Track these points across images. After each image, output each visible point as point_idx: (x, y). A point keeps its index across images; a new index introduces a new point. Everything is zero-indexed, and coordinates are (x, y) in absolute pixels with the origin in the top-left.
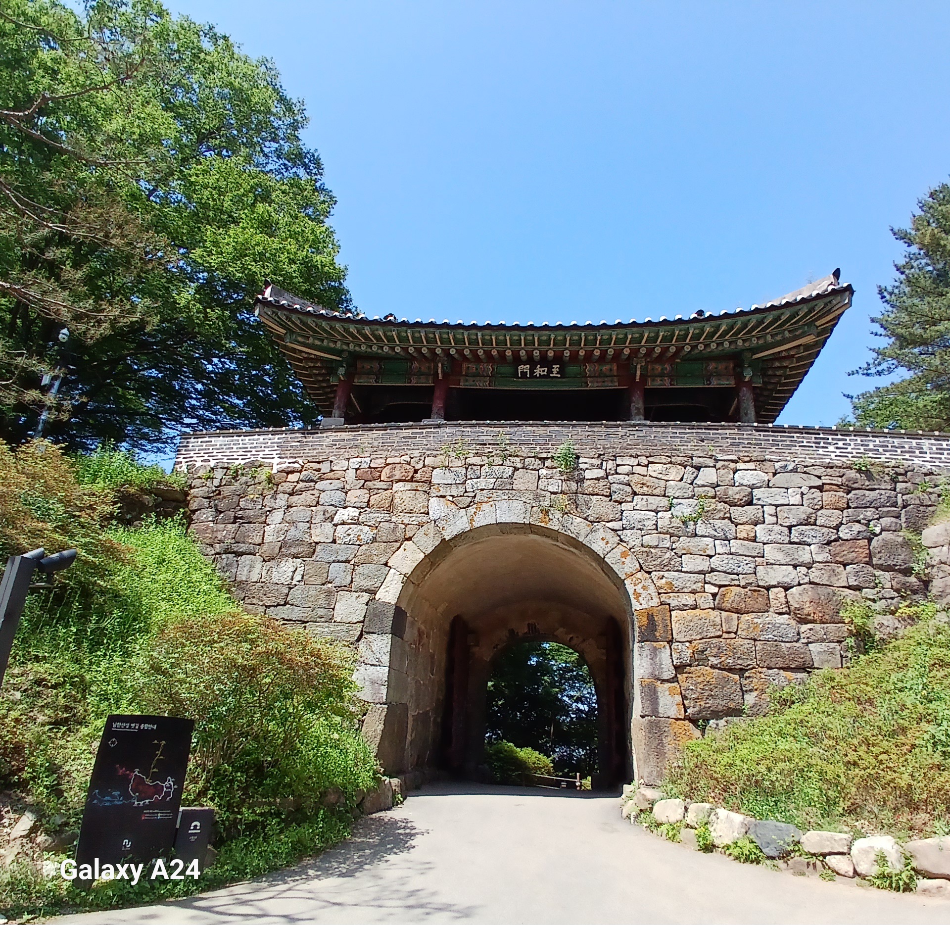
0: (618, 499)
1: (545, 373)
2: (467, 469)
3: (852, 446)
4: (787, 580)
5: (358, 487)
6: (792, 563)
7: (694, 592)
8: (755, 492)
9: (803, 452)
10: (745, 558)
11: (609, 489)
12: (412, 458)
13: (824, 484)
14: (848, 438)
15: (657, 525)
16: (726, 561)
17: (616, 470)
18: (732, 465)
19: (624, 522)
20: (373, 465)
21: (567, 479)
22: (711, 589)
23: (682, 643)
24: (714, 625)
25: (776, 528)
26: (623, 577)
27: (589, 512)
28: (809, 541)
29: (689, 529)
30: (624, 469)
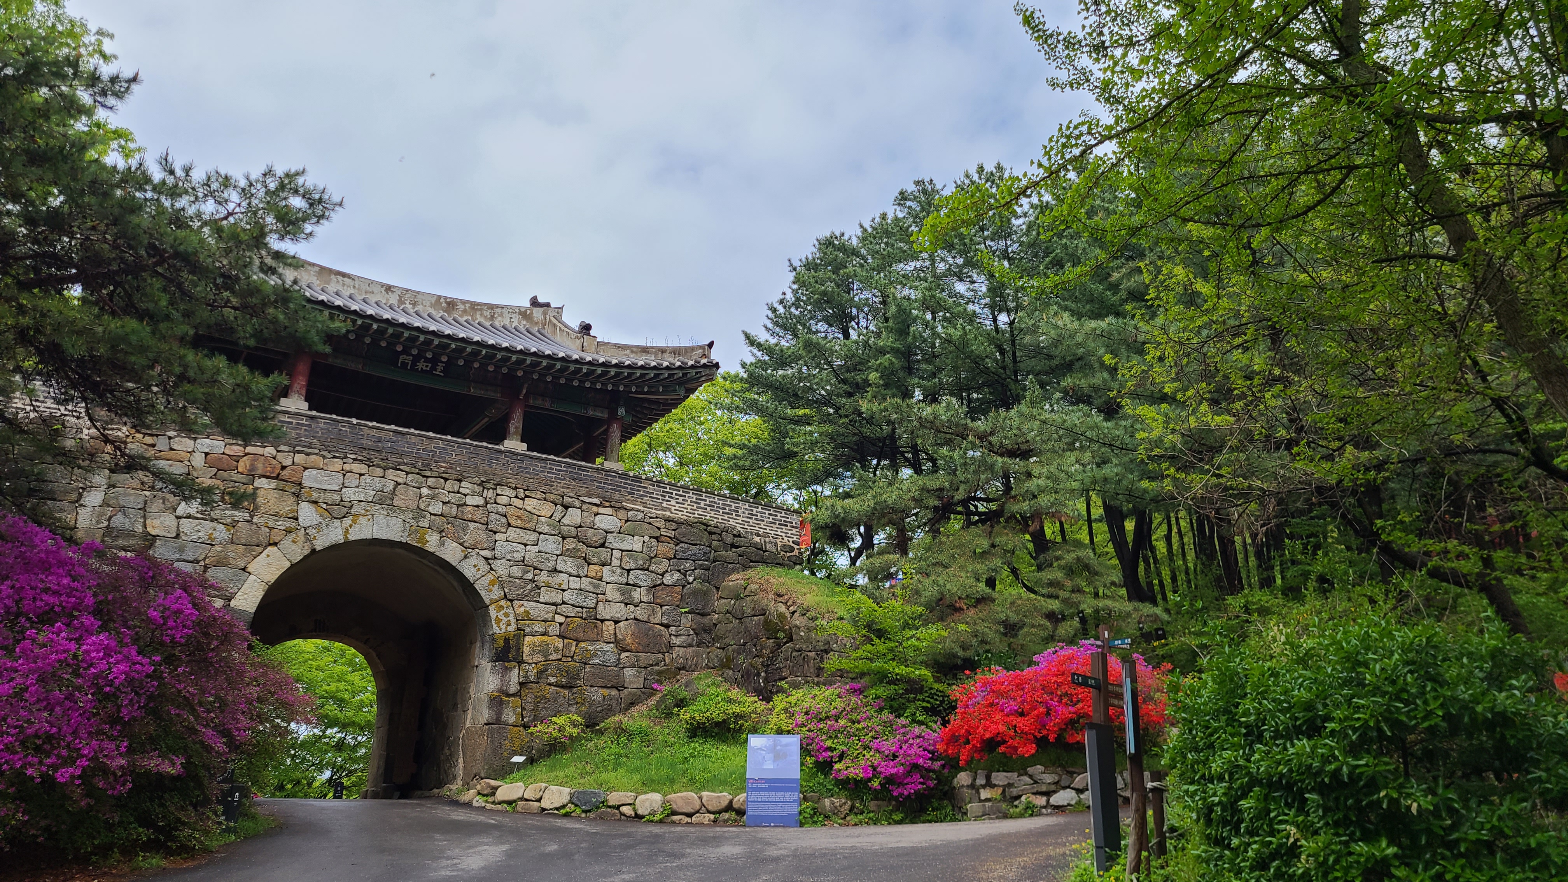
0: (493, 529)
1: (428, 369)
2: (344, 475)
4: (619, 615)
5: (209, 476)
6: (625, 601)
7: (545, 621)
8: (609, 536)
9: (652, 503)
10: (590, 594)
11: (487, 517)
12: (278, 451)
13: (661, 535)
15: (524, 557)
16: (575, 596)
17: (495, 500)
18: (595, 509)
19: (496, 551)
20: (227, 452)
21: (448, 502)
22: (560, 619)
23: (530, 664)
24: (557, 650)
25: (619, 570)
26: (488, 603)
27: (466, 538)
28: (640, 583)
29: (550, 565)
30: (503, 500)
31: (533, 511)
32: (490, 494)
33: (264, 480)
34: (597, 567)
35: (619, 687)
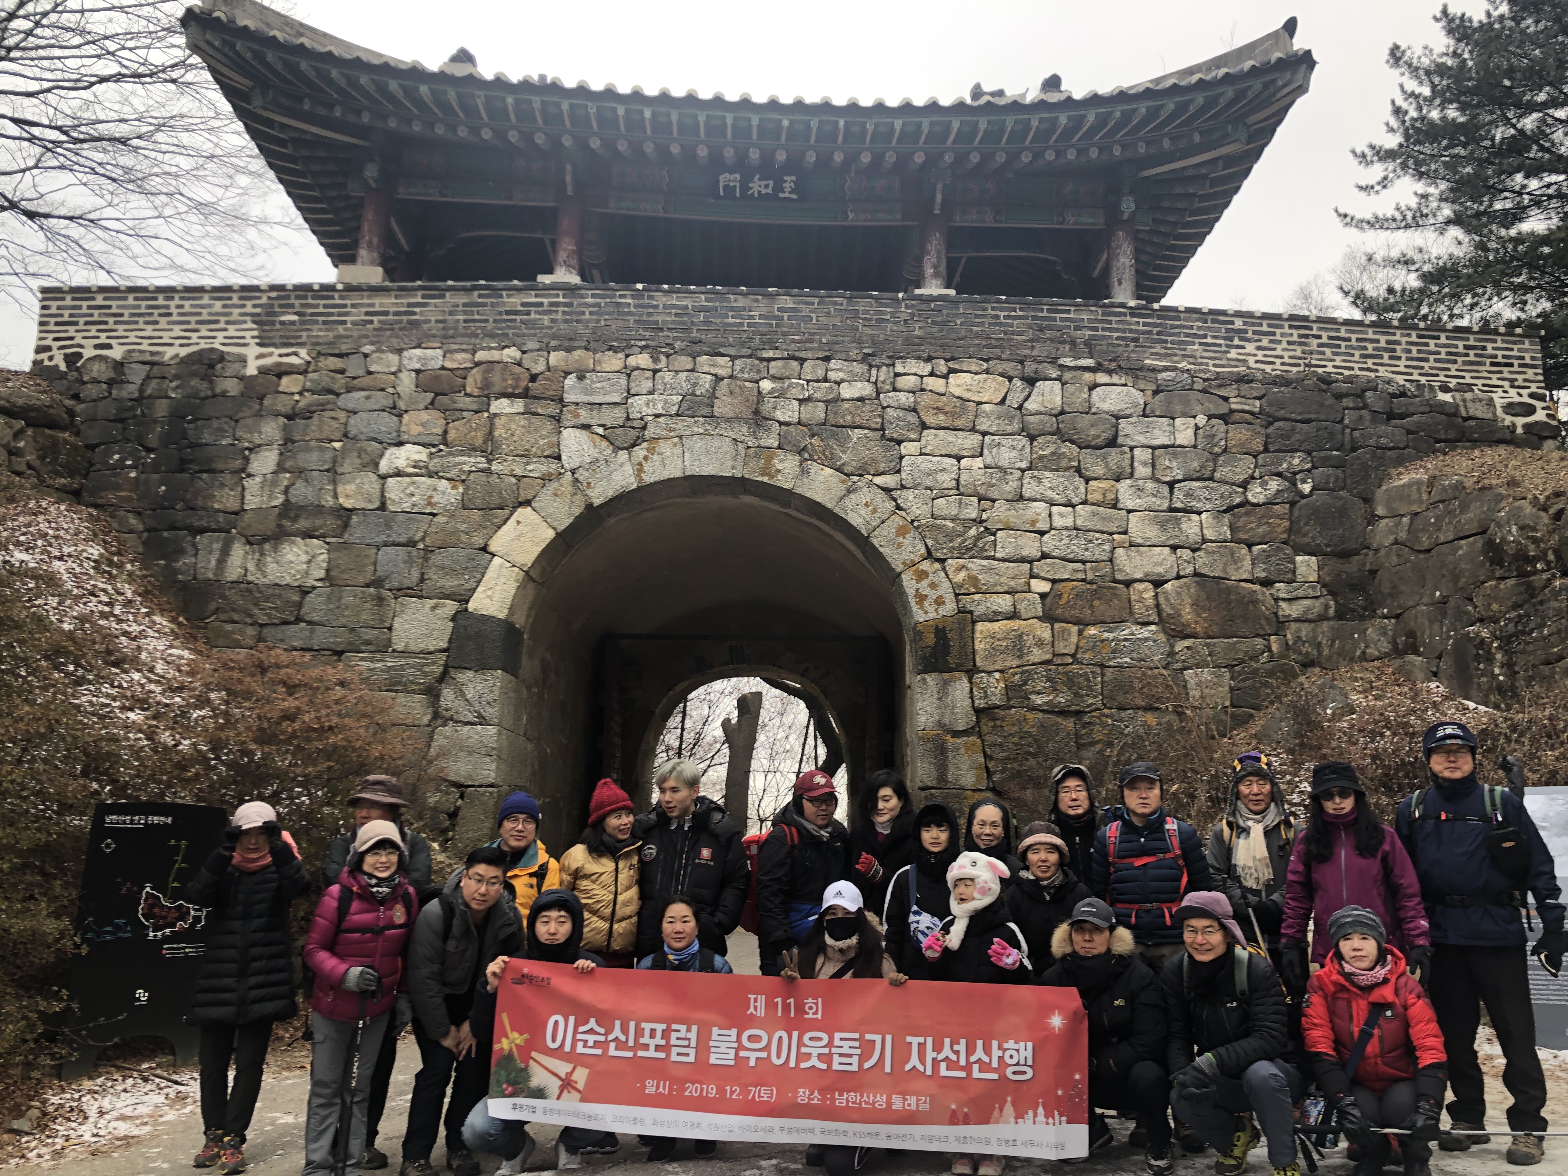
0: (895, 436)
1: (770, 191)
2: (629, 375)
3: (1284, 345)
4: (1161, 570)
5: (422, 406)
6: (1171, 542)
7: (1011, 592)
8: (1123, 423)
9: (1205, 354)
10: (1097, 535)
11: (882, 417)
12: (524, 352)
13: (1232, 411)
14: (1278, 331)
15: (958, 480)
16: (1066, 541)
17: (893, 384)
18: (1088, 376)
19: (904, 475)
20: (448, 364)
21: (809, 399)
22: (1042, 587)
23: (989, 673)
24: (1040, 643)
25: (1150, 485)
26: (899, 570)
27: (845, 458)
28: (1199, 506)
29: (1011, 486)
30: (909, 382)
31: (966, 395)
32: (884, 374)
33: (504, 401)
34: (1104, 484)
35: (1177, 705)
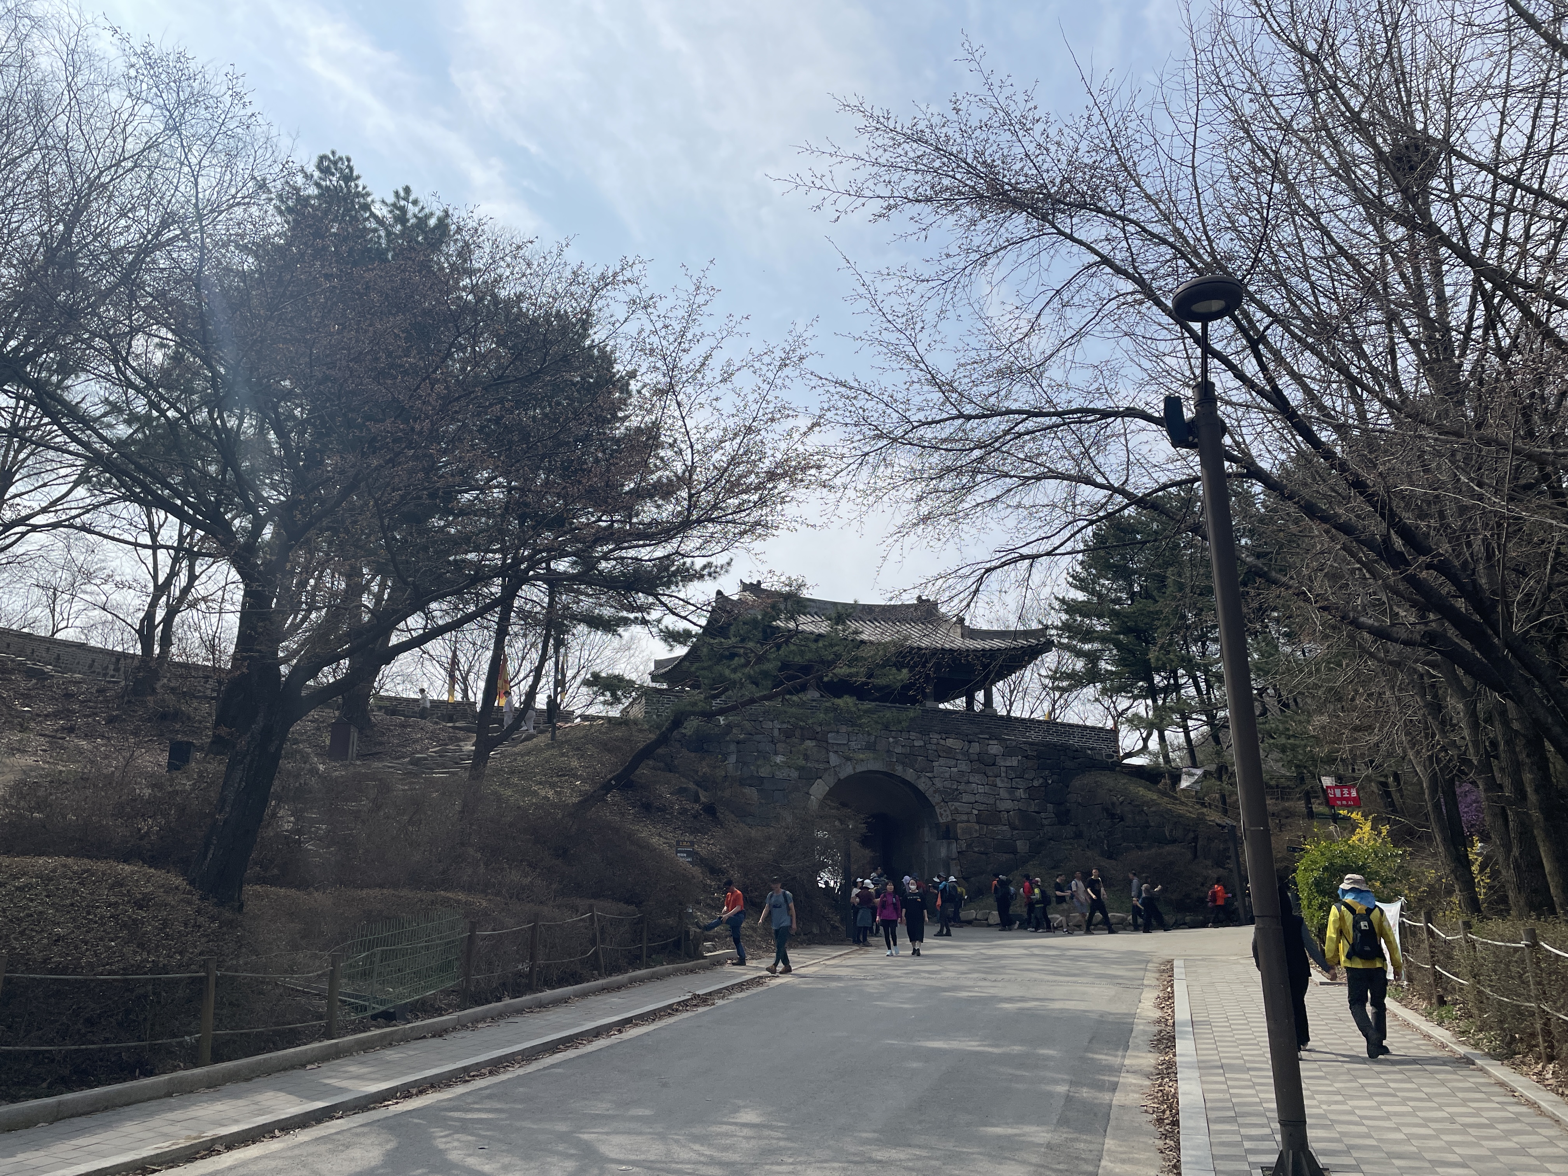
0: (931, 759)
2: (848, 734)
3: (1043, 731)
4: (1009, 808)
6: (1012, 799)
7: (967, 814)
8: (997, 758)
9: (1019, 734)
10: (991, 796)
11: (927, 753)
13: (1028, 755)
15: (950, 775)
16: (982, 797)
17: (930, 741)
18: (986, 741)
19: (934, 773)
21: (905, 745)
22: (976, 812)
23: (962, 840)
24: (976, 831)
25: (1006, 779)
26: (934, 804)
27: (916, 766)
28: (1019, 787)
30: (934, 741)
31: (951, 747)
32: (926, 738)
34: (992, 779)
35: (1014, 852)
